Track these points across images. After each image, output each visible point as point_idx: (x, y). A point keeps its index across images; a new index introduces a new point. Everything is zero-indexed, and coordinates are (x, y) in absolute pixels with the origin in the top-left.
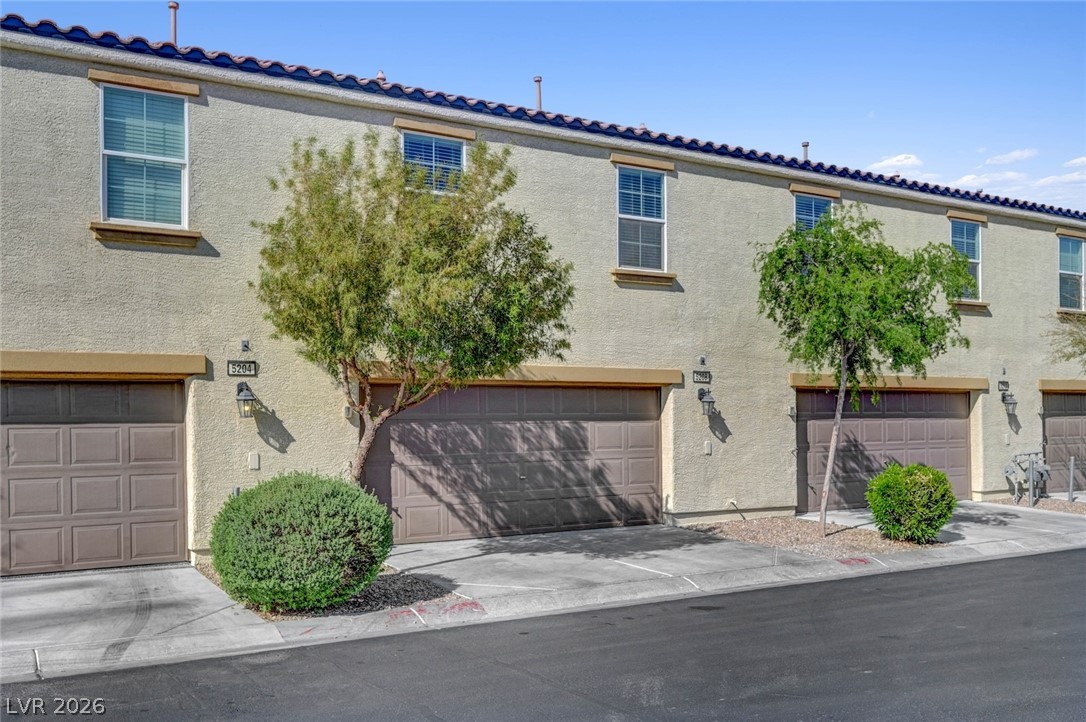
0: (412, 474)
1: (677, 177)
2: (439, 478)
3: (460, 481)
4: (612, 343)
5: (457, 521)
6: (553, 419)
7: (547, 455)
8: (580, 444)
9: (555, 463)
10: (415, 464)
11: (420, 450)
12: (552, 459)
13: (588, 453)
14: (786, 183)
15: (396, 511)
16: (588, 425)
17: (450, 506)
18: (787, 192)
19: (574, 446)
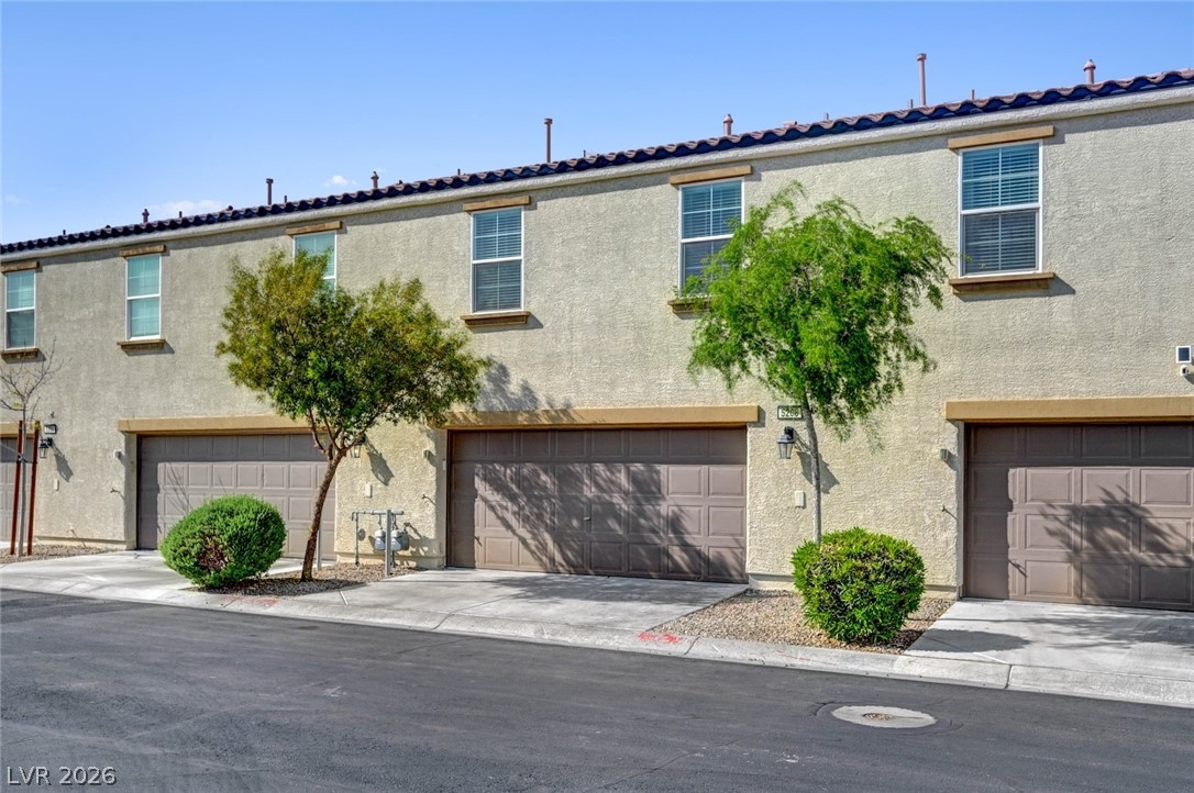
0: (492, 508)
1: (760, 180)
2: (514, 513)
3: (532, 518)
4: (671, 381)
5: (527, 553)
6: (623, 462)
7: (617, 499)
8: (654, 489)
9: (624, 507)
10: (495, 498)
11: (498, 486)
12: (621, 502)
13: (663, 498)
14: (940, 140)
15: (478, 539)
16: (662, 468)
17: (524, 541)
18: (946, 153)
19: (648, 490)
